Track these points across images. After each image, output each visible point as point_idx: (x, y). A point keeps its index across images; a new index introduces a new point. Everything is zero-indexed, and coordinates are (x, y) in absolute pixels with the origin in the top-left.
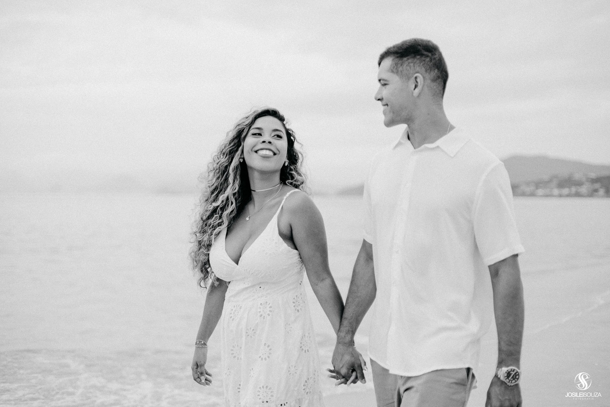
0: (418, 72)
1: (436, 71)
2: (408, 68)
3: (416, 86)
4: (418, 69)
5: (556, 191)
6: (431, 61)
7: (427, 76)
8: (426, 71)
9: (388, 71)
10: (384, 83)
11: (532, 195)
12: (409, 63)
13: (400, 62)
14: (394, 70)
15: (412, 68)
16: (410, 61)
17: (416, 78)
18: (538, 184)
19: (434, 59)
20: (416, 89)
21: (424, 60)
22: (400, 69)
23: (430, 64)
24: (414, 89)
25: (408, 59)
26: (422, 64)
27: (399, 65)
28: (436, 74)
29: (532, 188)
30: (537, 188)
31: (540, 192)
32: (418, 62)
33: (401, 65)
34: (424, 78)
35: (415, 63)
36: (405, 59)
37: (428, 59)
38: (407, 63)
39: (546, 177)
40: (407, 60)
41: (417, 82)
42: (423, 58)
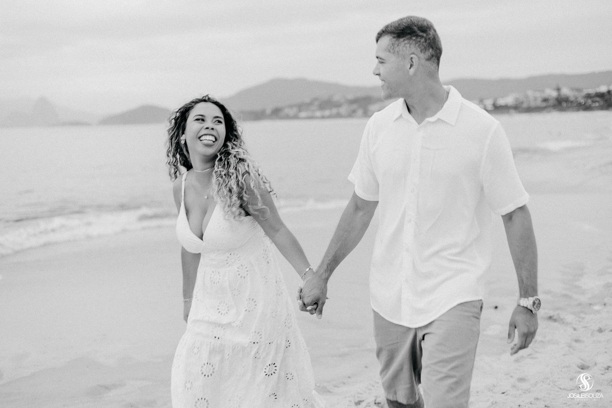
0: (413, 53)
1: (431, 50)
2: (404, 49)
3: (411, 66)
4: (413, 50)
5: (318, 114)
6: (426, 41)
7: (422, 55)
8: (421, 51)
9: (385, 50)
10: (382, 61)
11: (296, 117)
12: (405, 44)
13: (397, 42)
14: (391, 49)
15: (408, 48)
16: (406, 42)
17: (412, 58)
18: (301, 107)
19: (429, 39)
20: (412, 69)
21: (420, 41)
22: (397, 49)
23: (425, 45)
24: (410, 68)
25: (405, 40)
26: (417, 45)
27: (396, 46)
28: (430, 53)
29: (295, 110)
30: (300, 111)
31: (303, 114)
32: (414, 42)
33: (398, 45)
34: (419, 58)
35: (411, 44)
36: (402, 40)
37: (423, 40)
38: (403, 44)
39: (307, 100)
40: (403, 41)
41: (412, 61)
42: (419, 39)
